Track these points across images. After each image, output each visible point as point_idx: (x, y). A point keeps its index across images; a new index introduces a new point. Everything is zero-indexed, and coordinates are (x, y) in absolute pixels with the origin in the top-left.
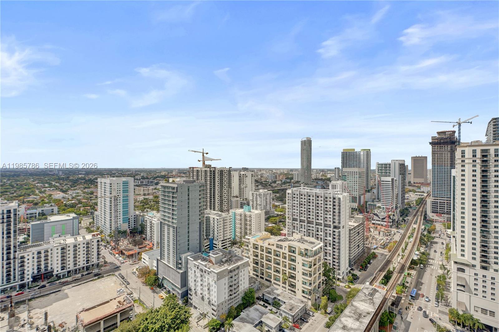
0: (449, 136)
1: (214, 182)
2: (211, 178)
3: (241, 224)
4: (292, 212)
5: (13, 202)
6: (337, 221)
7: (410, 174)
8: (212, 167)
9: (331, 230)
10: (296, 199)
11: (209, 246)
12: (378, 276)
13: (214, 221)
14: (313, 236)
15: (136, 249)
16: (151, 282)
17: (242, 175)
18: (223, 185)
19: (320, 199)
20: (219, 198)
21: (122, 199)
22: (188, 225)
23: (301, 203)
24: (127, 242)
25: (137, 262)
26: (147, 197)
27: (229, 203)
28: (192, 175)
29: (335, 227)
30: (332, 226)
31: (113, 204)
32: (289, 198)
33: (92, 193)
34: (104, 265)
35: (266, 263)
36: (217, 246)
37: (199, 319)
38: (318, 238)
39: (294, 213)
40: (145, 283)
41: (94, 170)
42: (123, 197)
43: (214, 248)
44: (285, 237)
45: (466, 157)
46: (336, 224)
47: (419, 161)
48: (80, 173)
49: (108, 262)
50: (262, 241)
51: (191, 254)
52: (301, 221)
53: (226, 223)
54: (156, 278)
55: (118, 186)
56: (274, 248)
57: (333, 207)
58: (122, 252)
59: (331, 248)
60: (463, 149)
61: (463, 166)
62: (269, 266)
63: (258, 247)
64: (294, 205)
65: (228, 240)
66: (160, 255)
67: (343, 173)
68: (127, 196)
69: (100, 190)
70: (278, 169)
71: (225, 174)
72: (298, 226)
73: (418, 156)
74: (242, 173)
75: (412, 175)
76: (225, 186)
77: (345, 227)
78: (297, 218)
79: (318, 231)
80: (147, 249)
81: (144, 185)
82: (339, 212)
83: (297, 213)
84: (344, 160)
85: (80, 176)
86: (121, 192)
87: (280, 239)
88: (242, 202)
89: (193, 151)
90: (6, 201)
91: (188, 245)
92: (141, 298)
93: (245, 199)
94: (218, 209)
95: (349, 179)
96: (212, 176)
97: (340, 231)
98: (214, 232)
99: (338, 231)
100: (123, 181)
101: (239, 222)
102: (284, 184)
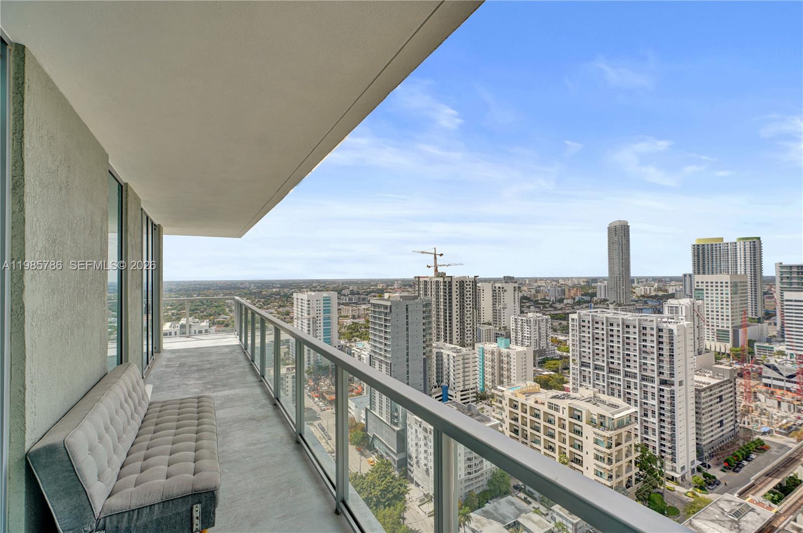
1: (450, 299)
2: (446, 293)
3: (493, 367)
4: (580, 351)
5: (204, 321)
6: (666, 372)
8: (447, 275)
9: (654, 388)
10: (586, 329)
11: (440, 398)
12: (760, 484)
13: (448, 360)
14: (619, 396)
16: (357, 440)
17: (497, 288)
18: (465, 305)
19: (631, 330)
20: (459, 325)
21: (322, 321)
22: (407, 361)
23: (596, 336)
24: (328, 382)
26: (356, 321)
27: (475, 333)
28: (418, 289)
29: (663, 382)
30: (657, 380)
31: (311, 329)
32: (575, 328)
33: (288, 313)
35: (531, 433)
36: (454, 399)
37: (422, 502)
38: (629, 399)
39: (583, 354)
42: (324, 320)
43: (449, 401)
44: (567, 393)
46: (666, 377)
48: (274, 285)
50: (525, 395)
52: (596, 368)
53: (467, 363)
54: (365, 436)
56: (545, 408)
57: (658, 345)
59: (656, 420)
62: (536, 437)
63: (518, 406)
64: (583, 339)
65: (471, 391)
68: (329, 318)
69: (296, 309)
71: (468, 287)
72: (591, 375)
74: (497, 285)
76: (468, 306)
77: (684, 383)
78: (589, 362)
79: (629, 387)
80: (354, 394)
81: (353, 303)
82: (672, 356)
83: (589, 353)
85: (274, 290)
87: (555, 394)
89: (421, 252)
90: (197, 320)
93: (503, 327)
94: (458, 342)
96: (447, 289)
97: (674, 391)
98: (448, 377)
99: (669, 389)
100: (324, 297)
101: (490, 363)
102: (579, 305)
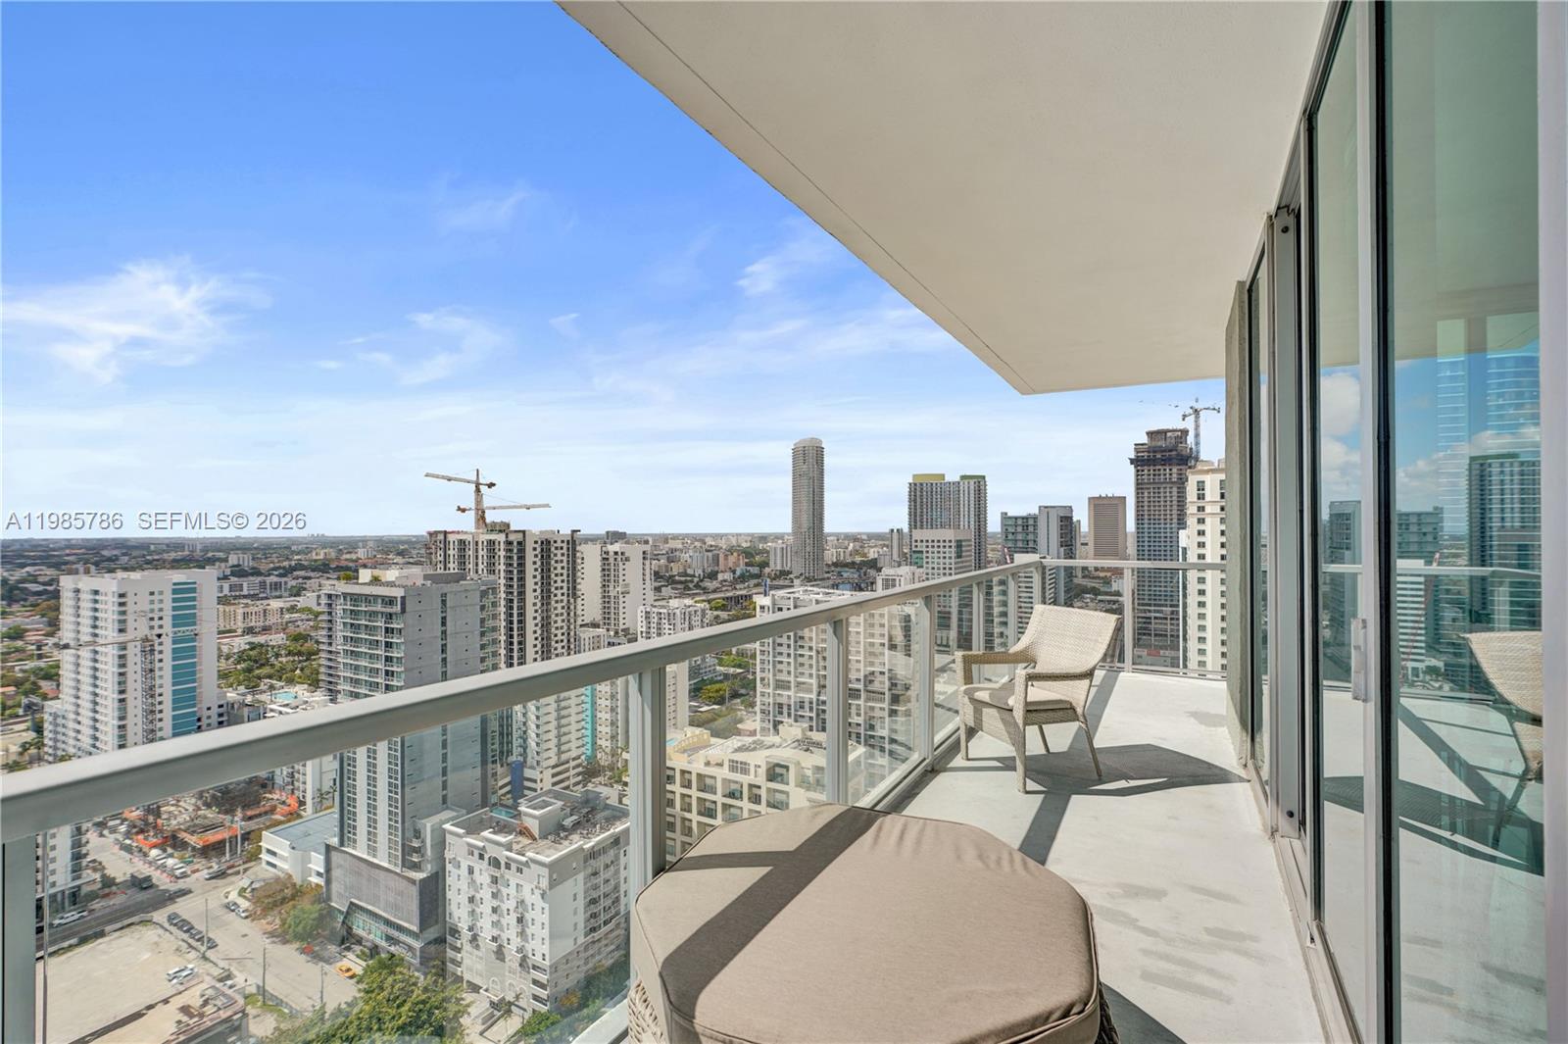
0: (1173, 441)
1: (520, 579)
2: (511, 565)
3: (613, 710)
4: (774, 662)
6: (899, 683)
7: (1086, 544)
8: (512, 528)
9: (884, 709)
11: (508, 788)
15: (238, 823)
16: (304, 928)
17: (610, 553)
18: (553, 589)
20: (539, 632)
21: (169, 647)
25: (241, 868)
26: (261, 639)
27: (572, 647)
28: (442, 559)
29: (895, 701)
30: (887, 696)
34: (101, 893)
35: (698, 822)
36: (538, 786)
37: (489, 1022)
38: (850, 734)
39: (779, 667)
40: (282, 936)
41: (17, 546)
43: (526, 792)
44: (755, 738)
45: (1208, 498)
46: (898, 692)
47: (1105, 508)
49: (118, 881)
50: (686, 755)
51: (455, 814)
52: (800, 690)
53: (565, 708)
54: (324, 912)
55: (152, 602)
56: (724, 773)
57: (890, 641)
58: (174, 837)
60: (1201, 478)
61: (1201, 521)
63: (674, 777)
65: (572, 764)
66: (337, 829)
67: (914, 544)
68: (191, 638)
70: (721, 536)
71: (559, 552)
72: (792, 703)
73: (1103, 495)
74: (610, 548)
75: (1091, 547)
76: (558, 592)
78: (789, 679)
80: (278, 816)
81: (245, 597)
83: (789, 664)
84: (915, 506)
86: (168, 622)
87: (739, 744)
88: (611, 641)
89: (443, 477)
91: (444, 787)
92: (267, 988)
95: (930, 560)
96: (515, 558)
97: (910, 710)
98: (525, 741)
99: (904, 709)
100: (175, 584)
101: (608, 703)
102: (743, 582)
